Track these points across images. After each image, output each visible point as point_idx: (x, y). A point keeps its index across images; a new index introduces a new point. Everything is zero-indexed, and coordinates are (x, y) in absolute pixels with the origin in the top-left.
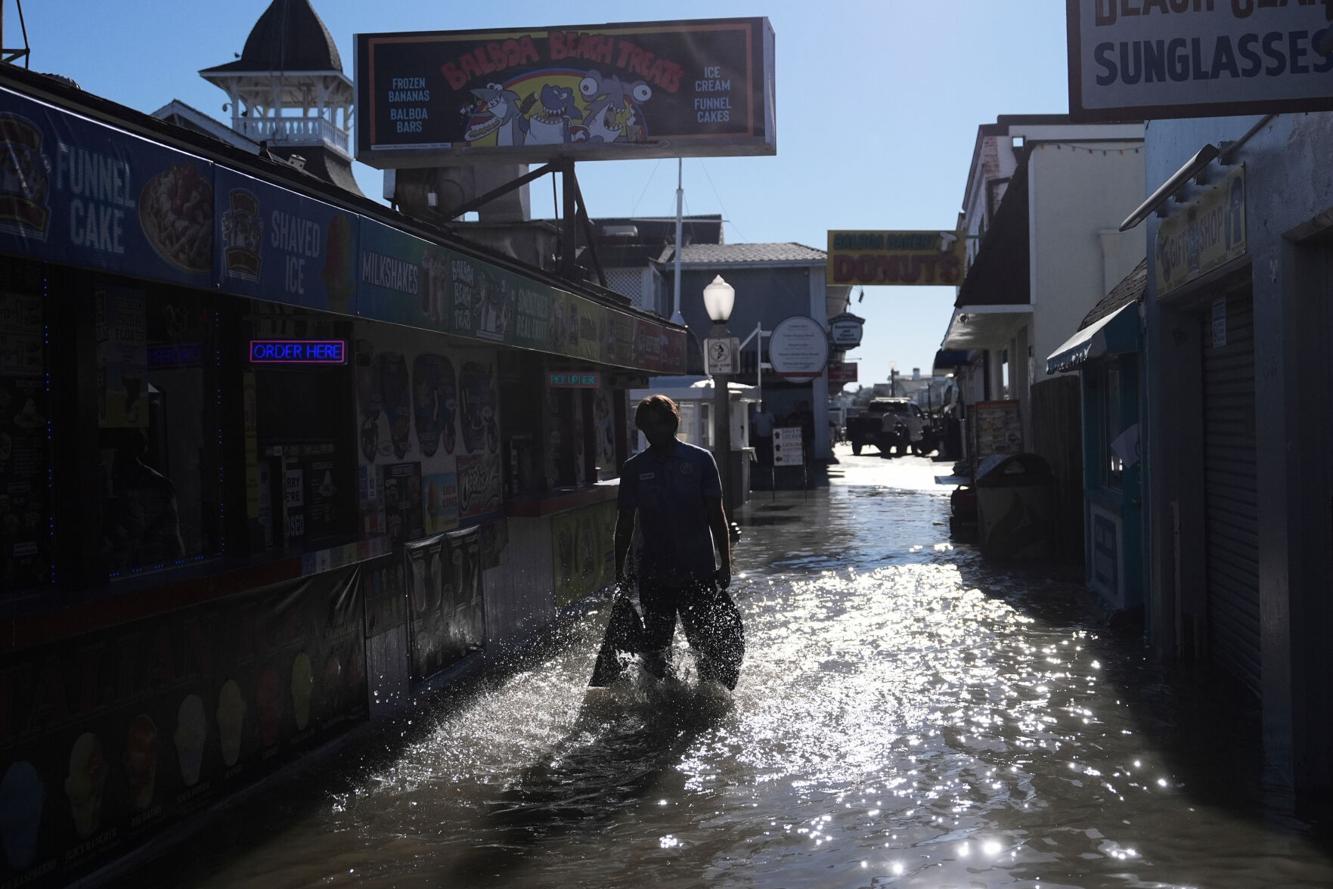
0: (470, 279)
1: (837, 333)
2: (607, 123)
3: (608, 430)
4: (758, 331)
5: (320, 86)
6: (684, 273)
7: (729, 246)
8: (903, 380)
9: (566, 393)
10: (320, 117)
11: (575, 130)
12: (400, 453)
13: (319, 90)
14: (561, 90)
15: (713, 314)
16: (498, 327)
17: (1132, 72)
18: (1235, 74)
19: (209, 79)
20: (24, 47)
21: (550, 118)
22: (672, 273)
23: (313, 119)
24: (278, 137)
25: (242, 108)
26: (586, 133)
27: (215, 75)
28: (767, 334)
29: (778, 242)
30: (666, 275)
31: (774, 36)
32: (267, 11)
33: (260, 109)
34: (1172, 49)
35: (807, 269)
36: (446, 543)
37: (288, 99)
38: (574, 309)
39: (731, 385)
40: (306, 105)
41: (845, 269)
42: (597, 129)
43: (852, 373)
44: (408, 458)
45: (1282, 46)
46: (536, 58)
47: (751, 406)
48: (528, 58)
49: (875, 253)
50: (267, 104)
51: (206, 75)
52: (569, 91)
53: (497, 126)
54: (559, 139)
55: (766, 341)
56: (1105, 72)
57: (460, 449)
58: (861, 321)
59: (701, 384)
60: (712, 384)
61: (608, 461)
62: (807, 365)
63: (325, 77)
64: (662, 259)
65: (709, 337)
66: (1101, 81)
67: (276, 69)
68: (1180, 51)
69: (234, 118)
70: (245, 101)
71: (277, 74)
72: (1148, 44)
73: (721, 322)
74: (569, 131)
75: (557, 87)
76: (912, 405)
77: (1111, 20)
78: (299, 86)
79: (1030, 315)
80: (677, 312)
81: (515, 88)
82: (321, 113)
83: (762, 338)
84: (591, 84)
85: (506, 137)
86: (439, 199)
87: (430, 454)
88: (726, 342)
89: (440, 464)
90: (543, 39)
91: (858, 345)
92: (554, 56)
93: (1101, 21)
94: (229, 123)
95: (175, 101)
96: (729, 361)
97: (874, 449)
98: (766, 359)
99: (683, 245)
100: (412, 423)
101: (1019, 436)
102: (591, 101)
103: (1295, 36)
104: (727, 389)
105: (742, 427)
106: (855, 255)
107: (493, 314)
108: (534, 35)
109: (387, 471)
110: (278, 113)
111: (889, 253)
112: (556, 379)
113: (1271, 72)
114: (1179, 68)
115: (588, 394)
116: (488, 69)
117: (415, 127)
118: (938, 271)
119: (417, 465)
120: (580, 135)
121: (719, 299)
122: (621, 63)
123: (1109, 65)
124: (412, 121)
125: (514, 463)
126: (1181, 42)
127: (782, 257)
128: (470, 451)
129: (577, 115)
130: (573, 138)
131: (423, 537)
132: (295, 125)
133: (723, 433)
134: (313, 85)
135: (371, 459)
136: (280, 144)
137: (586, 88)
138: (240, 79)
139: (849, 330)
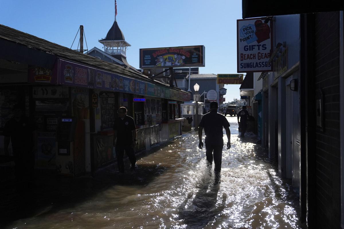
0: (160, 89)
1: (221, 92)
2: (178, 62)
3: (177, 111)
4: (205, 92)
5: (121, 43)
6: (191, 80)
7: (200, 75)
8: (238, 101)
9: (171, 105)
10: (121, 49)
11: (173, 64)
12: (149, 114)
13: (120, 44)
14: (171, 57)
15: (196, 90)
16: (163, 96)
17: (245, 67)
18: (258, 67)
19: (100, 42)
20: (87, 49)
21: (169, 62)
22: (188, 80)
23: (119, 50)
24: (113, 53)
25: (106, 48)
26: (175, 64)
27: (101, 41)
28: (206, 93)
29: (210, 74)
30: (187, 80)
31: (205, 47)
32: (111, 29)
33: (109, 47)
34: (250, 64)
35: (215, 79)
36: (155, 126)
37: (114, 45)
38: (173, 92)
39: (198, 102)
40: (118, 47)
41: (220, 81)
42: (177, 63)
43: (224, 100)
44: (150, 114)
45: (264, 64)
46: (167, 52)
47: (203, 106)
48: (166, 52)
49: (226, 78)
50: (111, 47)
51: (100, 41)
52: (172, 57)
53: (161, 63)
54: (171, 65)
55: (206, 94)
56: (242, 67)
57: (156, 113)
58: (226, 89)
59: (194, 102)
60: (195, 102)
61: (177, 116)
62: (214, 99)
63: (122, 41)
64: (187, 77)
65: (195, 94)
66: (241, 68)
67: (113, 40)
68: (251, 64)
69: (105, 50)
70: (107, 46)
71: (113, 41)
72: (247, 63)
73: (197, 92)
74: (172, 64)
75: (170, 57)
76: (237, 106)
77: (243, 60)
78: (117, 43)
79: (253, 91)
80: (189, 89)
81: (164, 57)
82: (121, 48)
83: (205, 94)
84: (176, 56)
85: (162, 65)
86: (150, 72)
87: (153, 114)
88: (198, 95)
89: (154, 115)
90: (168, 49)
91: (225, 94)
92: (170, 52)
93: (241, 60)
94: (104, 51)
95: (95, 47)
96: (198, 99)
97: (229, 115)
98: (206, 98)
99: (191, 75)
100: (151, 109)
101: (251, 112)
102: (176, 59)
103: (266, 62)
104: (198, 103)
105: (201, 110)
106: (222, 78)
107: (162, 94)
108: (167, 49)
109: (148, 116)
110: (113, 48)
111: (228, 78)
112: (170, 102)
113: (263, 67)
114: (251, 66)
115: (174, 105)
116: (160, 54)
117: (149, 63)
118: (238, 81)
119: (151, 115)
120: (174, 64)
121: (197, 87)
122: (180, 53)
123: (242, 66)
124: (148, 62)
125: (163, 115)
126: (251, 63)
127: (210, 77)
128: (158, 113)
129: (173, 61)
130: (173, 65)
131: (152, 125)
132: (116, 51)
133: (197, 111)
134: (119, 43)
135: (146, 114)
136: (113, 55)
137: (175, 57)
138: (106, 42)
139: (224, 91)
